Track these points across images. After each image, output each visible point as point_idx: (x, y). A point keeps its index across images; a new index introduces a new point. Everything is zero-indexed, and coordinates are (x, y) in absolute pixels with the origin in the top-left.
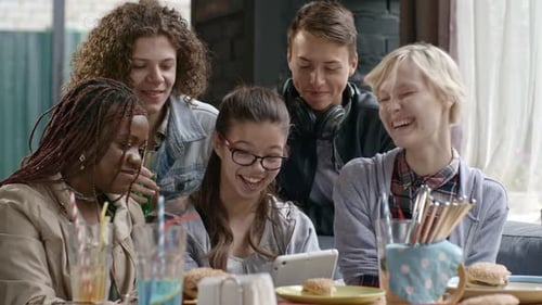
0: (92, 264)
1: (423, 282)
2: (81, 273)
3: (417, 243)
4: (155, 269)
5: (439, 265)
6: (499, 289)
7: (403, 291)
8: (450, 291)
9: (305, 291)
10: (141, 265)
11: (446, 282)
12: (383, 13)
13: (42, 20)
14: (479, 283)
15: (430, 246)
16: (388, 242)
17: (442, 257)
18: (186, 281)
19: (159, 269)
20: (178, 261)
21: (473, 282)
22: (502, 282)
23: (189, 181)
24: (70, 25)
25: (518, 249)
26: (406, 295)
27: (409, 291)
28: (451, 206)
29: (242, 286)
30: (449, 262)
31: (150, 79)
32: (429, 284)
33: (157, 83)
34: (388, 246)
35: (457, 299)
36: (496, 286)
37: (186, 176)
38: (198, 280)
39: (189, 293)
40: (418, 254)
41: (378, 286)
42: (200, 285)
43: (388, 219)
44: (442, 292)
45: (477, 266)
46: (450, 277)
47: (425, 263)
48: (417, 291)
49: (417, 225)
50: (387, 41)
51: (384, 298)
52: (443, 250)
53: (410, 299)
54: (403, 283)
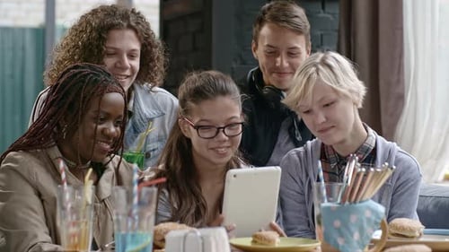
0: (78, 219)
1: (352, 235)
2: (68, 227)
3: (347, 203)
4: (130, 224)
5: (365, 221)
6: (415, 240)
7: (335, 242)
8: (374, 242)
9: (254, 242)
10: (118, 220)
11: (371, 234)
12: (319, 12)
13: (36, 18)
14: (398, 235)
15: (358, 205)
16: (323, 202)
17: (368, 214)
18: (156, 233)
19: (133, 223)
20: (149, 218)
21: (393, 235)
22: (417, 234)
23: (154, 150)
24: (59, 22)
25: (431, 207)
26: (338, 245)
27: (340, 242)
28: (376, 172)
29: (202, 238)
30: (373, 218)
31: (118, 65)
32: (356, 236)
33: (124, 68)
34: (323, 205)
35: (381, 248)
36: (413, 237)
37: (151, 147)
38: (166, 233)
39: (158, 243)
40: (348, 212)
41: (315, 238)
42: (167, 237)
43: (323, 182)
44: (368, 243)
45: (397, 221)
46: (374, 230)
47: (353, 219)
48: (347, 242)
49: (347, 188)
50: (322, 35)
51: (319, 248)
52: (369, 208)
53: (341, 248)
54: (335, 235)
